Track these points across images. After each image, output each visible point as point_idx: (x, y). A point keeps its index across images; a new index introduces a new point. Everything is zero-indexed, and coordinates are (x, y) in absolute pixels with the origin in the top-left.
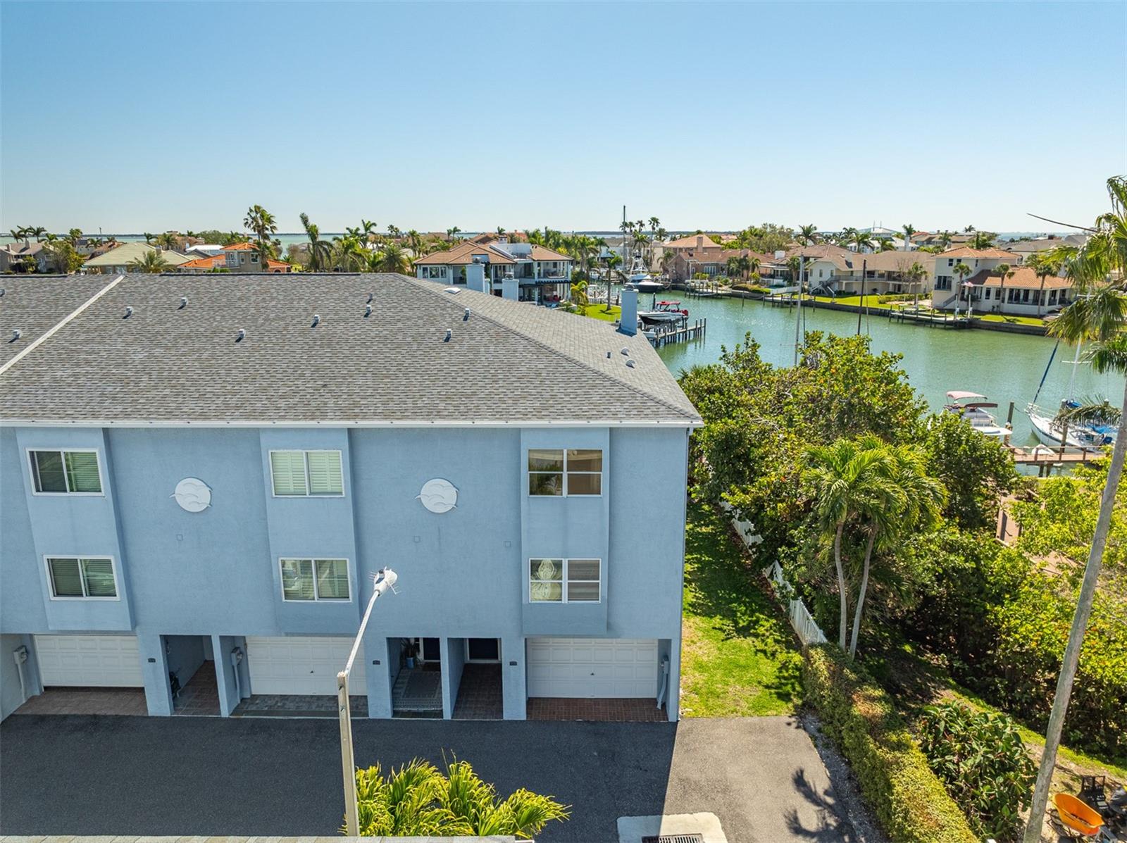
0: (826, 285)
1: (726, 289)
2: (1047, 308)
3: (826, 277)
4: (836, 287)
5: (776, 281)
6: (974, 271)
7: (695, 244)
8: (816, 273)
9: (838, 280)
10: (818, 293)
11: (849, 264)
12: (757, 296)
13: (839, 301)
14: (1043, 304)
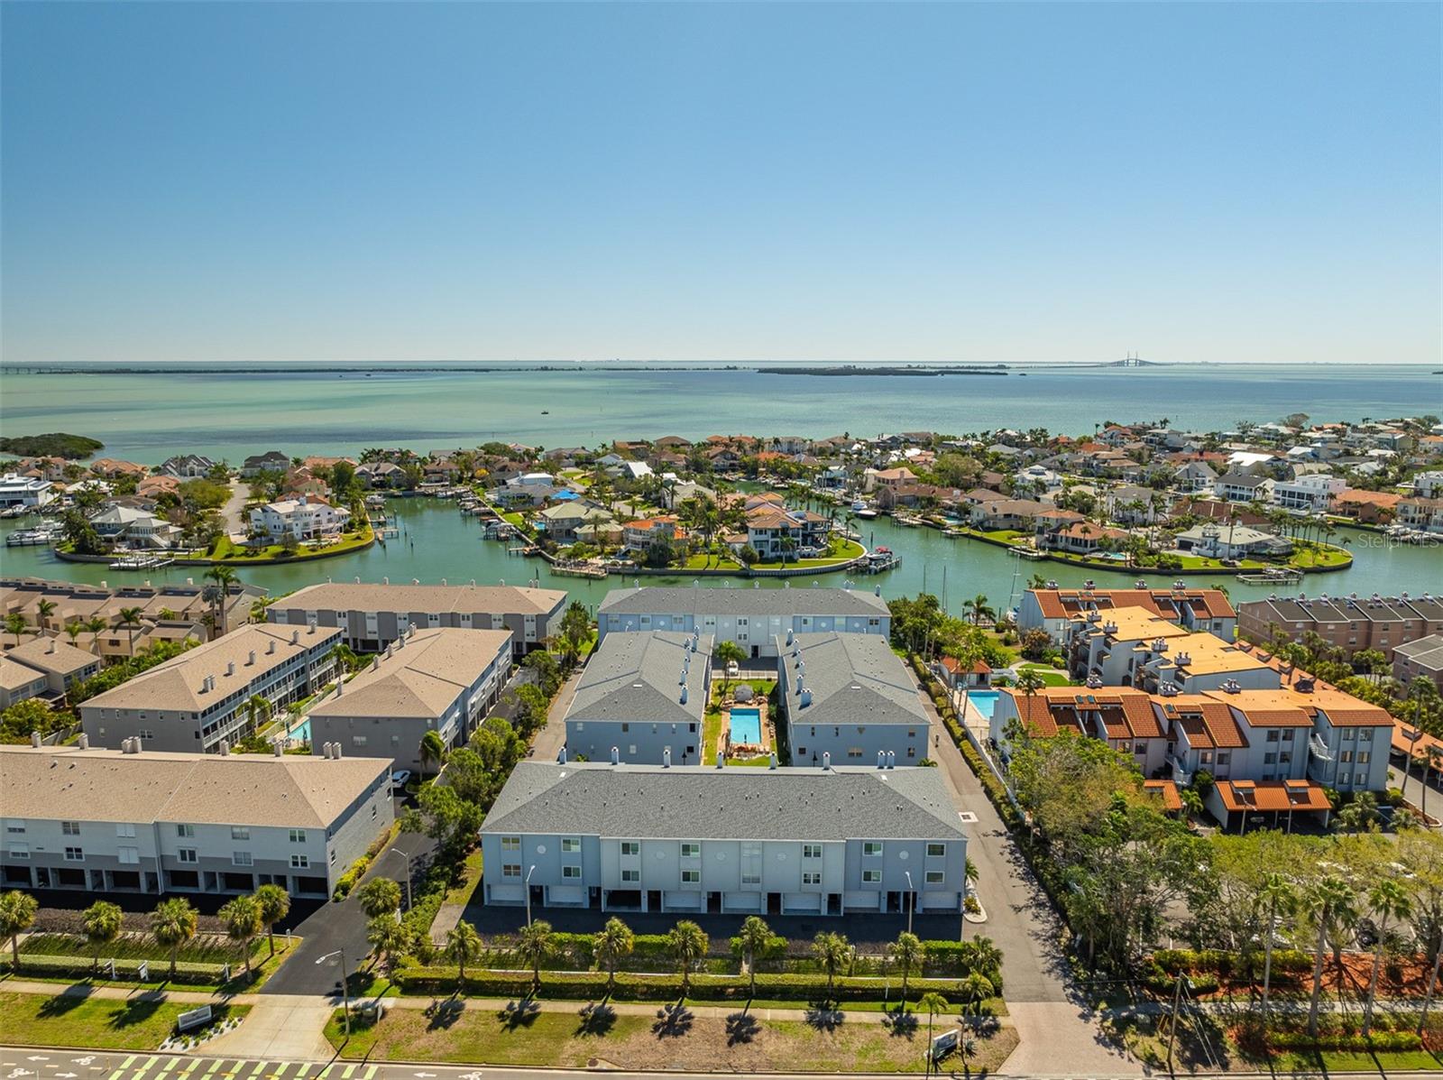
0: (981, 523)
1: (917, 521)
2: (1089, 549)
3: (981, 517)
4: (986, 524)
5: (953, 514)
6: (1054, 525)
7: (898, 476)
8: (975, 514)
9: (988, 520)
10: (975, 528)
11: (995, 510)
12: (939, 526)
13: (986, 535)
14: (1086, 546)
